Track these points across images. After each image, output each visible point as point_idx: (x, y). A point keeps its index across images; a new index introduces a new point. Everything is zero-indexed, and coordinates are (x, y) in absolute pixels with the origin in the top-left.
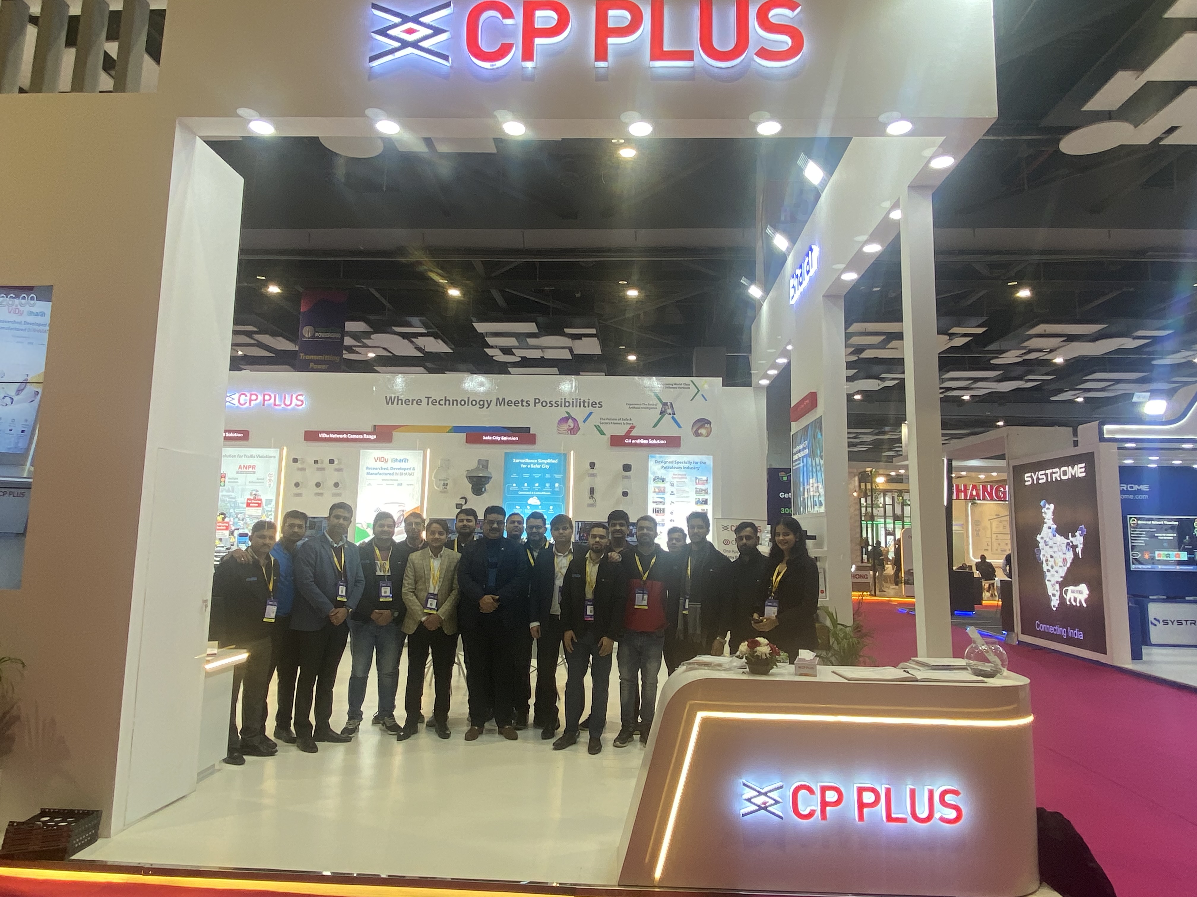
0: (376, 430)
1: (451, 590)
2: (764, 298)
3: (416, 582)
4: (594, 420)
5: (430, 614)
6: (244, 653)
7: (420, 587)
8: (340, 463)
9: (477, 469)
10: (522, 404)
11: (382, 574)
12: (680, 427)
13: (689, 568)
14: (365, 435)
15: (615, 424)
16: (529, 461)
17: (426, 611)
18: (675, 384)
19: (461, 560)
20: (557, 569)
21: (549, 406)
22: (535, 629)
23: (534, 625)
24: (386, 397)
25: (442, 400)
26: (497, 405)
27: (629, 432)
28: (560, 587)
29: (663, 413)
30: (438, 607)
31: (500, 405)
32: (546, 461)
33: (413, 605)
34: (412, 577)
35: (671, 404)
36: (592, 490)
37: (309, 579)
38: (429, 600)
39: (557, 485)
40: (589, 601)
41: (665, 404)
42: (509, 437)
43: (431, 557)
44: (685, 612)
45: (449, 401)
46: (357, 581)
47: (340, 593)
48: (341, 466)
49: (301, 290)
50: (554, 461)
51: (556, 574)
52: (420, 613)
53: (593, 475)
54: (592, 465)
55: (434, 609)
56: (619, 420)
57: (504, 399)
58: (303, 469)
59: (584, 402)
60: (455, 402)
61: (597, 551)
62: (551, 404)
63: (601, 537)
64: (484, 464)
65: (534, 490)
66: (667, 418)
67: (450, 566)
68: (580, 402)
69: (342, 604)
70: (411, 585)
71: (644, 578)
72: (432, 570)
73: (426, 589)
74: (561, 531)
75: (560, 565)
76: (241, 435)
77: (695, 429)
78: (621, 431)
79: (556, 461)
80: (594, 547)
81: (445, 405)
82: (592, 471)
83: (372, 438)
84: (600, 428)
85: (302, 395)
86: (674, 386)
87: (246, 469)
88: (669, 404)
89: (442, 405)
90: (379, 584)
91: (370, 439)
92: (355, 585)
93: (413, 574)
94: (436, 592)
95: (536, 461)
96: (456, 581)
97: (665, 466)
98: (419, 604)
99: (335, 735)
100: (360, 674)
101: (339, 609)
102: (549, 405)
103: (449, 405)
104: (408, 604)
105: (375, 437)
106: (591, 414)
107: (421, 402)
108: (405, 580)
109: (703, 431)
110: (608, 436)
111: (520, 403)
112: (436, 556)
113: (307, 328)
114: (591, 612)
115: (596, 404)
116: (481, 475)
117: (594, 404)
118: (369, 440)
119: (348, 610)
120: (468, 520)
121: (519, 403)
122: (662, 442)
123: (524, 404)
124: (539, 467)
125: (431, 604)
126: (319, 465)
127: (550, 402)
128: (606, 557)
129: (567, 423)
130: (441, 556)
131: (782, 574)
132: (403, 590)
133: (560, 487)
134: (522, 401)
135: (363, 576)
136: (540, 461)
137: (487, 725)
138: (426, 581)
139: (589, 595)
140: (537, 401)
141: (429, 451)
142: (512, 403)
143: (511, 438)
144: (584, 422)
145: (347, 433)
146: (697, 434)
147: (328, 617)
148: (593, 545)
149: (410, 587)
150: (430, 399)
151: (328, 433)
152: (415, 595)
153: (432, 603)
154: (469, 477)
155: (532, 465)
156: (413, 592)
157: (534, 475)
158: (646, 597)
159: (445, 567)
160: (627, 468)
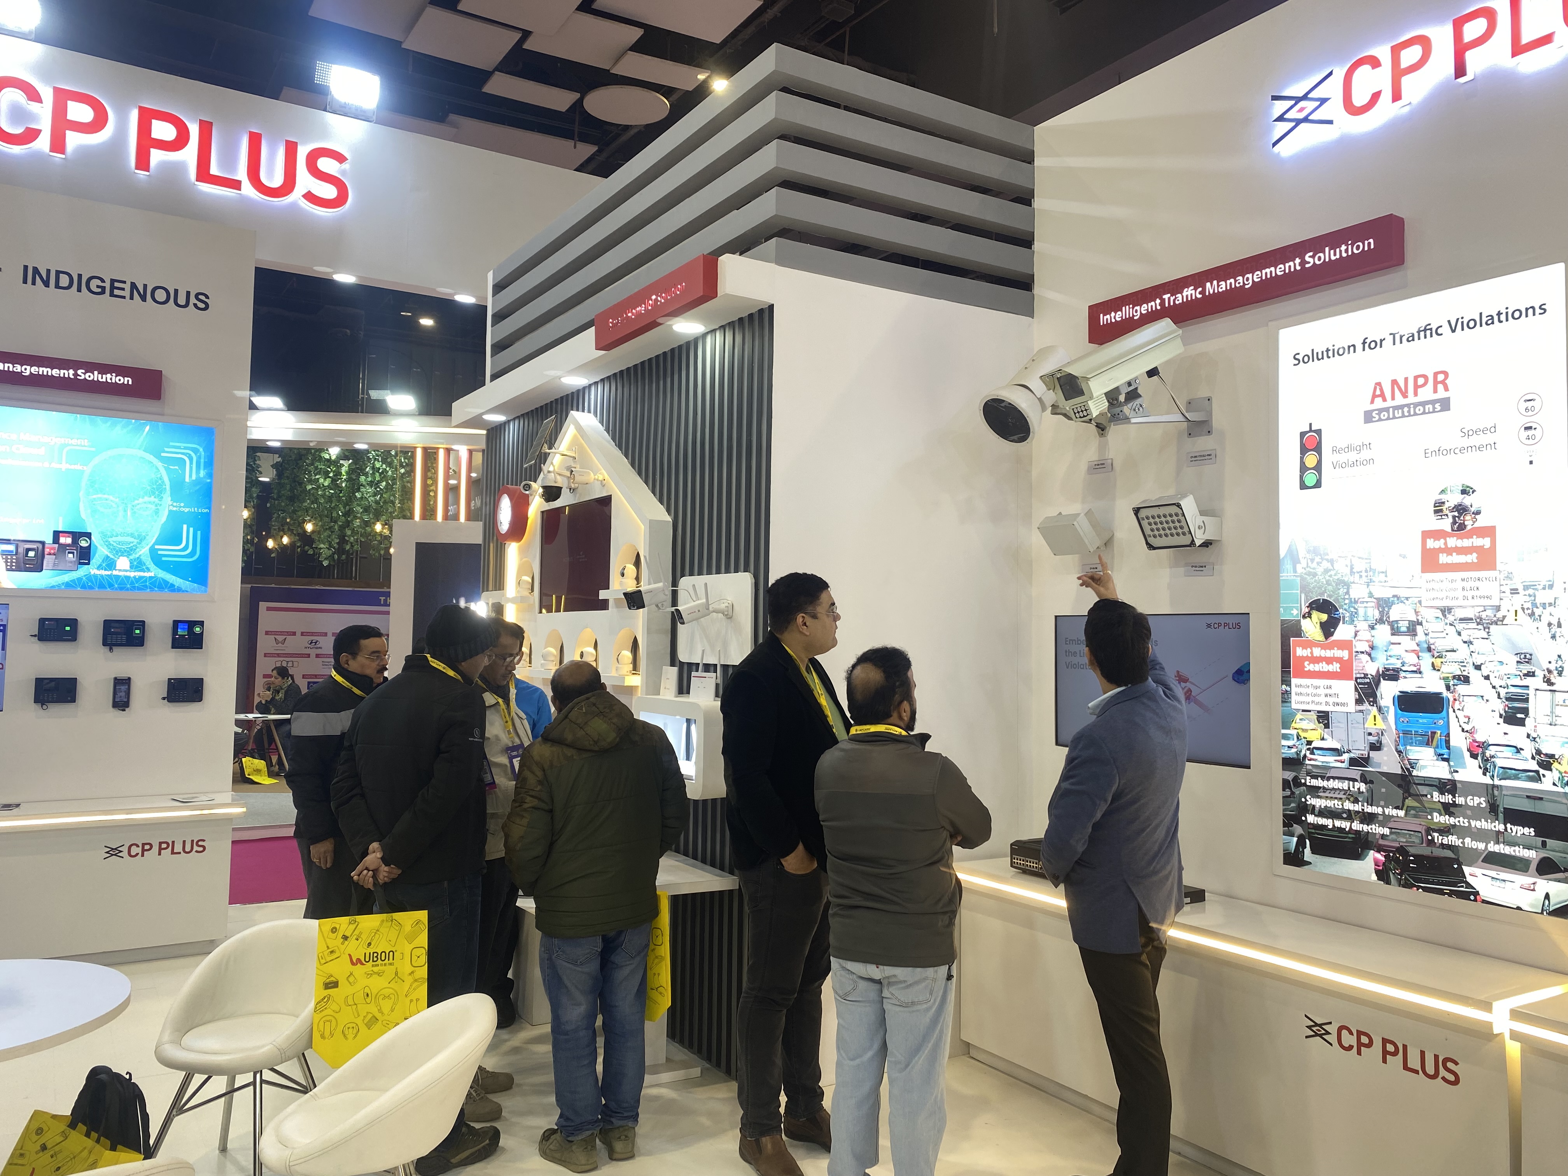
87: (1405, 394)
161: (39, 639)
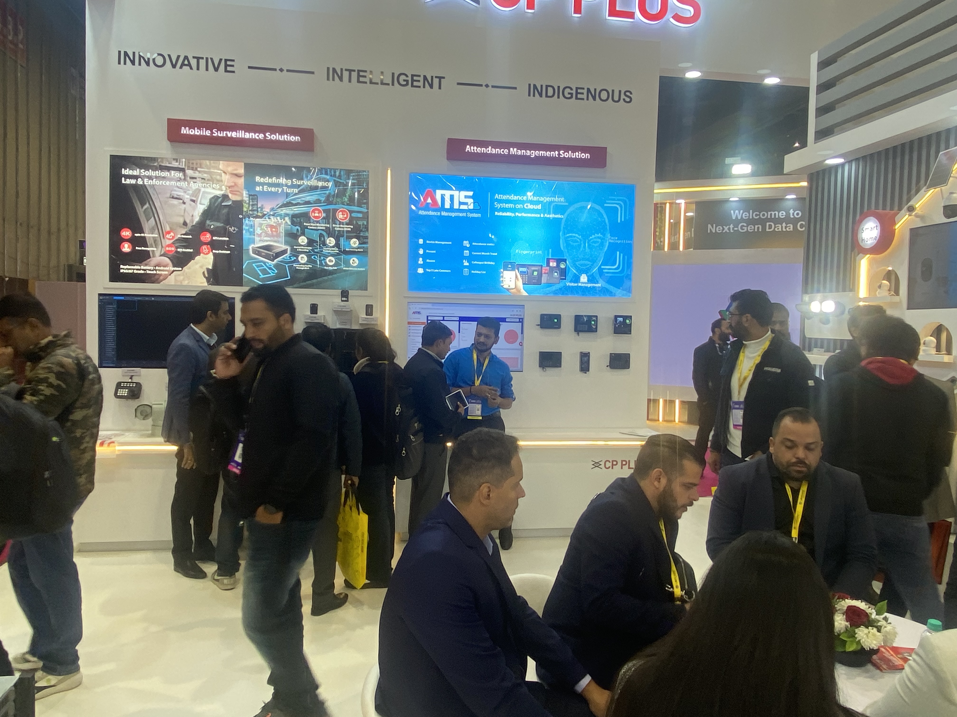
161: (541, 328)
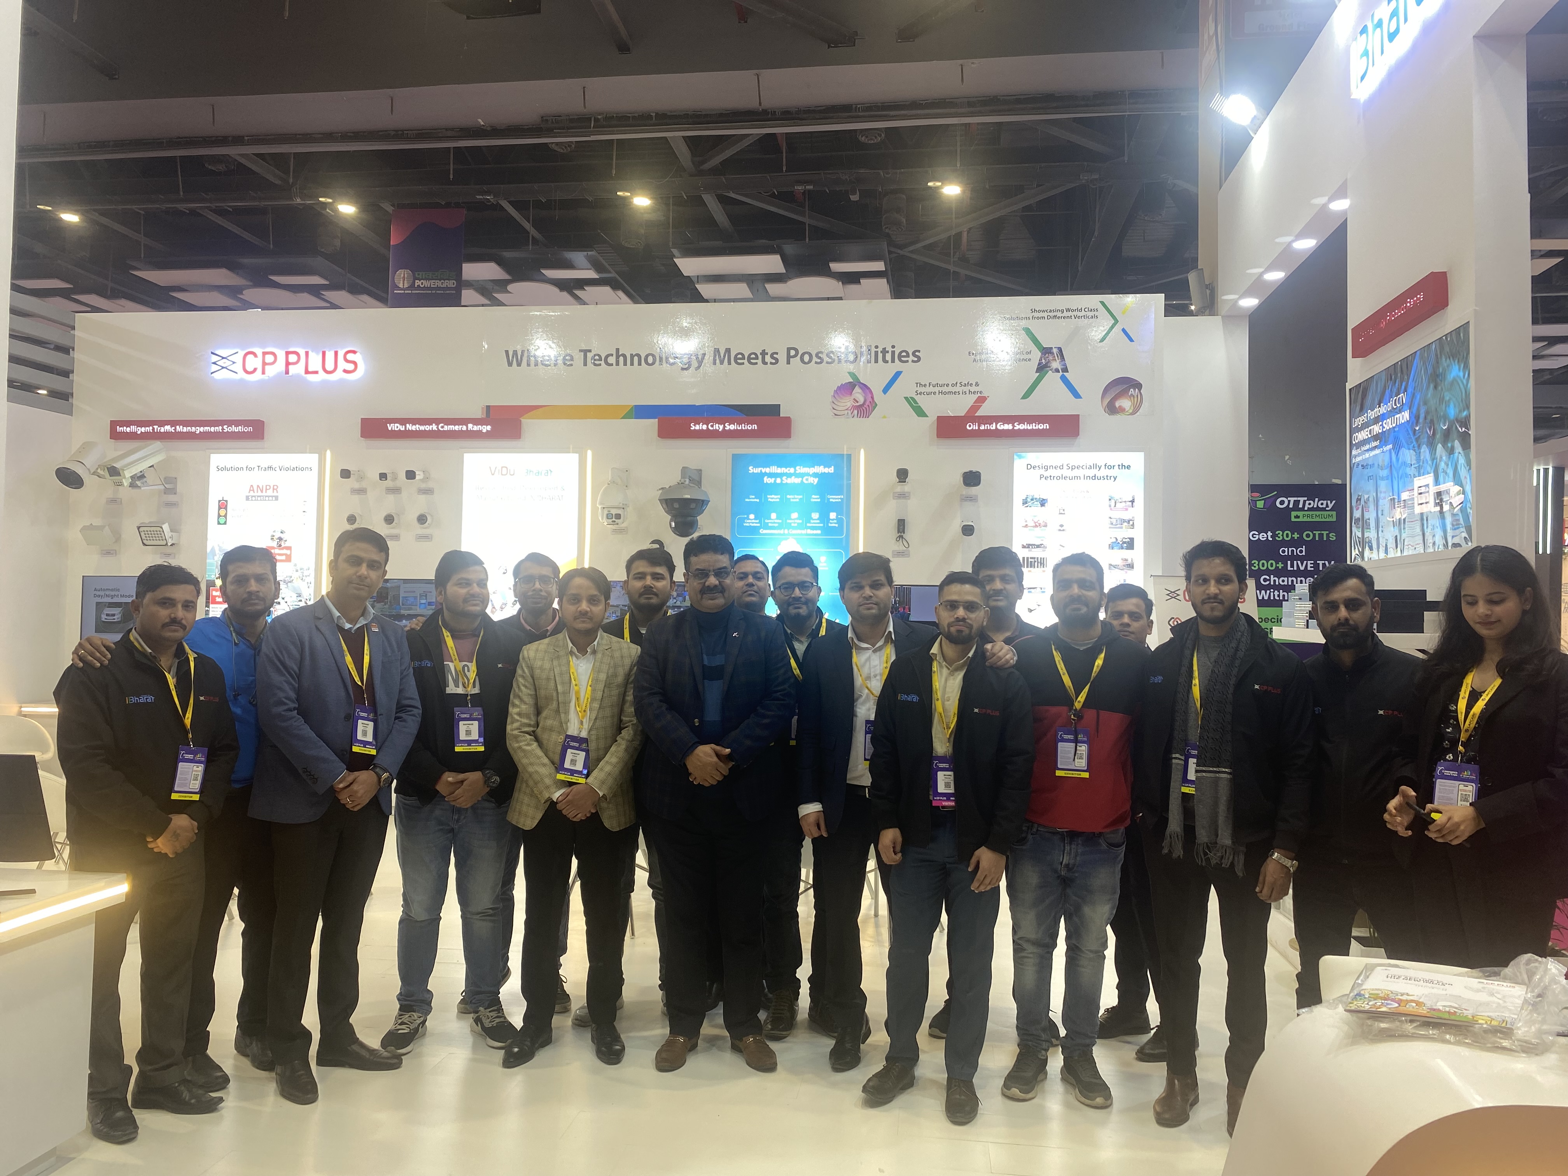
0: (493, 415)
1: (619, 728)
2: (1257, 124)
3: (538, 712)
4: (905, 387)
5: (571, 784)
6: (120, 882)
7: (549, 722)
8: (426, 479)
9: (681, 484)
10: (763, 359)
11: (460, 690)
12: (1077, 395)
13: (1196, 681)
14: (470, 426)
15: (945, 393)
16: (779, 470)
17: (560, 777)
18: (1068, 310)
19: (641, 662)
20: (858, 681)
21: (816, 363)
22: (812, 819)
23: (810, 810)
24: (507, 352)
25: (612, 355)
26: (715, 363)
27: (975, 408)
28: (868, 722)
29: (1042, 369)
30: (590, 766)
31: (722, 363)
32: (812, 470)
33: (532, 764)
34: (527, 699)
35: (1060, 349)
36: (901, 525)
37: (285, 704)
38: (569, 751)
39: (833, 515)
40: (942, 759)
41: (1046, 351)
42: (739, 424)
43: (572, 653)
44: (1185, 790)
45: (624, 356)
46: (401, 708)
47: (360, 737)
48: (430, 485)
49: (390, 209)
50: (826, 470)
51: (857, 692)
52: (548, 781)
53: (903, 496)
54: (902, 475)
55: (580, 773)
56: (953, 385)
57: (728, 351)
58: (361, 491)
59: (884, 352)
60: (636, 359)
61: (960, 640)
62: (820, 358)
63: (970, 606)
64: (694, 477)
65: (789, 526)
66: (1052, 379)
67: (615, 675)
68: (876, 353)
69: (362, 763)
70: (528, 717)
71: (1078, 705)
72: (573, 682)
73: (562, 726)
74: (868, 591)
75: (865, 671)
76: (250, 429)
77: (1106, 401)
78: (958, 406)
79: (831, 470)
80: (953, 629)
81: (617, 364)
82: (899, 488)
83: (484, 431)
84: (916, 402)
85: (354, 352)
86: (1066, 314)
87: (262, 491)
88: (1055, 351)
89: (612, 365)
90: (453, 714)
91: (480, 431)
92: (396, 718)
93: (533, 693)
94: (584, 734)
95: (792, 470)
96: (630, 709)
97: (1047, 474)
98: (546, 760)
99: (364, 1053)
100: (420, 914)
101: (356, 773)
102: (815, 359)
103: (625, 364)
104: (521, 760)
105: (489, 428)
106: (898, 374)
107: (572, 359)
108: (514, 706)
109: (1125, 403)
110: (932, 419)
111: (760, 357)
112: (582, 650)
113: (401, 273)
114: (947, 785)
115: (908, 356)
116: (689, 497)
117: (902, 356)
118: (478, 435)
119: (379, 777)
120: (657, 577)
121: (757, 358)
122: (1041, 427)
123: (768, 359)
124: (798, 480)
125: (573, 762)
126: (388, 483)
127: (817, 355)
128: (981, 654)
129: (851, 394)
130: (594, 652)
131: (1486, 698)
132: (509, 728)
133: (839, 521)
134: (764, 353)
135: (417, 697)
136: (800, 470)
137: (706, 1029)
138: (561, 710)
139: (941, 745)
140: (793, 353)
141: (589, 453)
142: (743, 358)
143: (743, 427)
144: (885, 391)
145: (437, 421)
146: (1112, 409)
147: (332, 792)
148: (950, 625)
149: (525, 721)
150: (588, 354)
151: (403, 421)
152: (537, 739)
153: (576, 759)
154: (666, 500)
155: (784, 478)
156: (533, 734)
157: (788, 497)
158: (1083, 749)
159: (603, 676)
160: (972, 479)
